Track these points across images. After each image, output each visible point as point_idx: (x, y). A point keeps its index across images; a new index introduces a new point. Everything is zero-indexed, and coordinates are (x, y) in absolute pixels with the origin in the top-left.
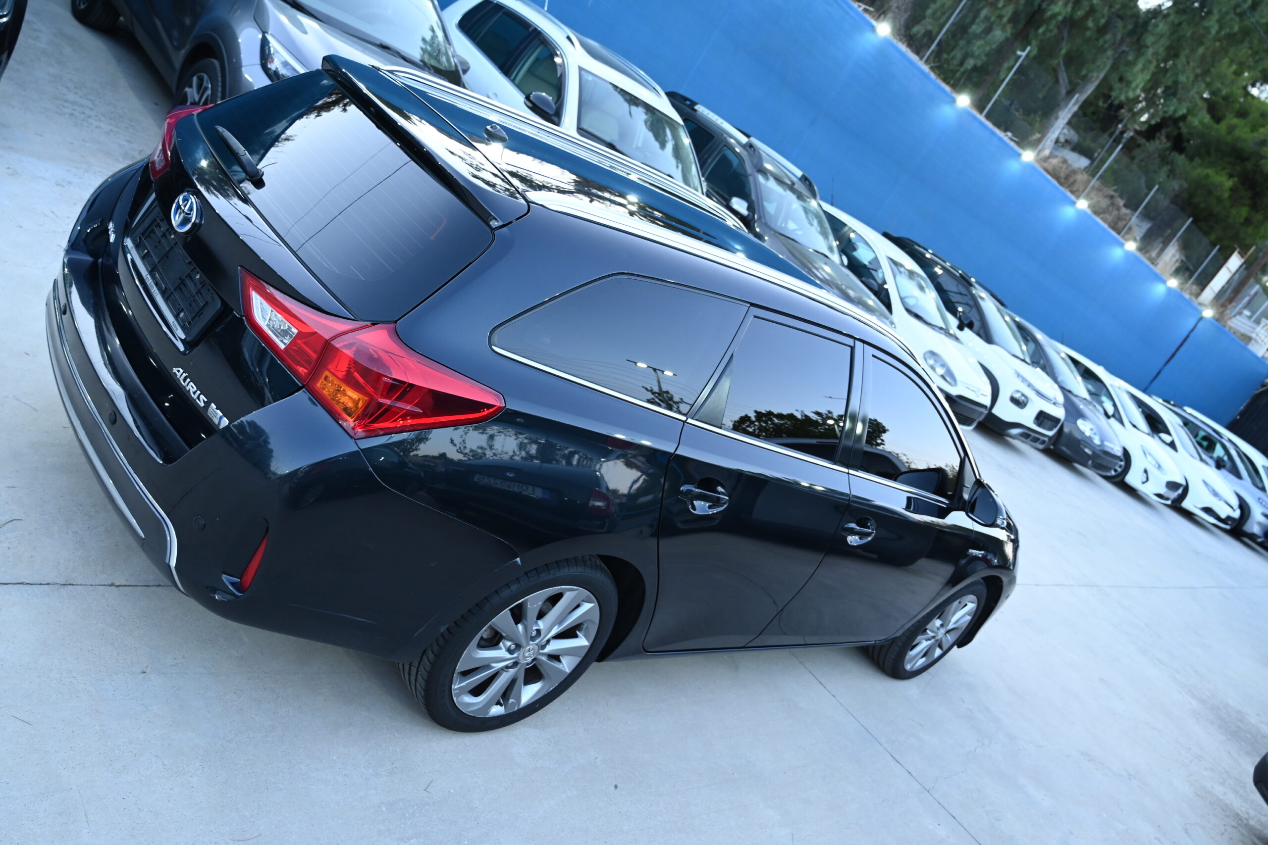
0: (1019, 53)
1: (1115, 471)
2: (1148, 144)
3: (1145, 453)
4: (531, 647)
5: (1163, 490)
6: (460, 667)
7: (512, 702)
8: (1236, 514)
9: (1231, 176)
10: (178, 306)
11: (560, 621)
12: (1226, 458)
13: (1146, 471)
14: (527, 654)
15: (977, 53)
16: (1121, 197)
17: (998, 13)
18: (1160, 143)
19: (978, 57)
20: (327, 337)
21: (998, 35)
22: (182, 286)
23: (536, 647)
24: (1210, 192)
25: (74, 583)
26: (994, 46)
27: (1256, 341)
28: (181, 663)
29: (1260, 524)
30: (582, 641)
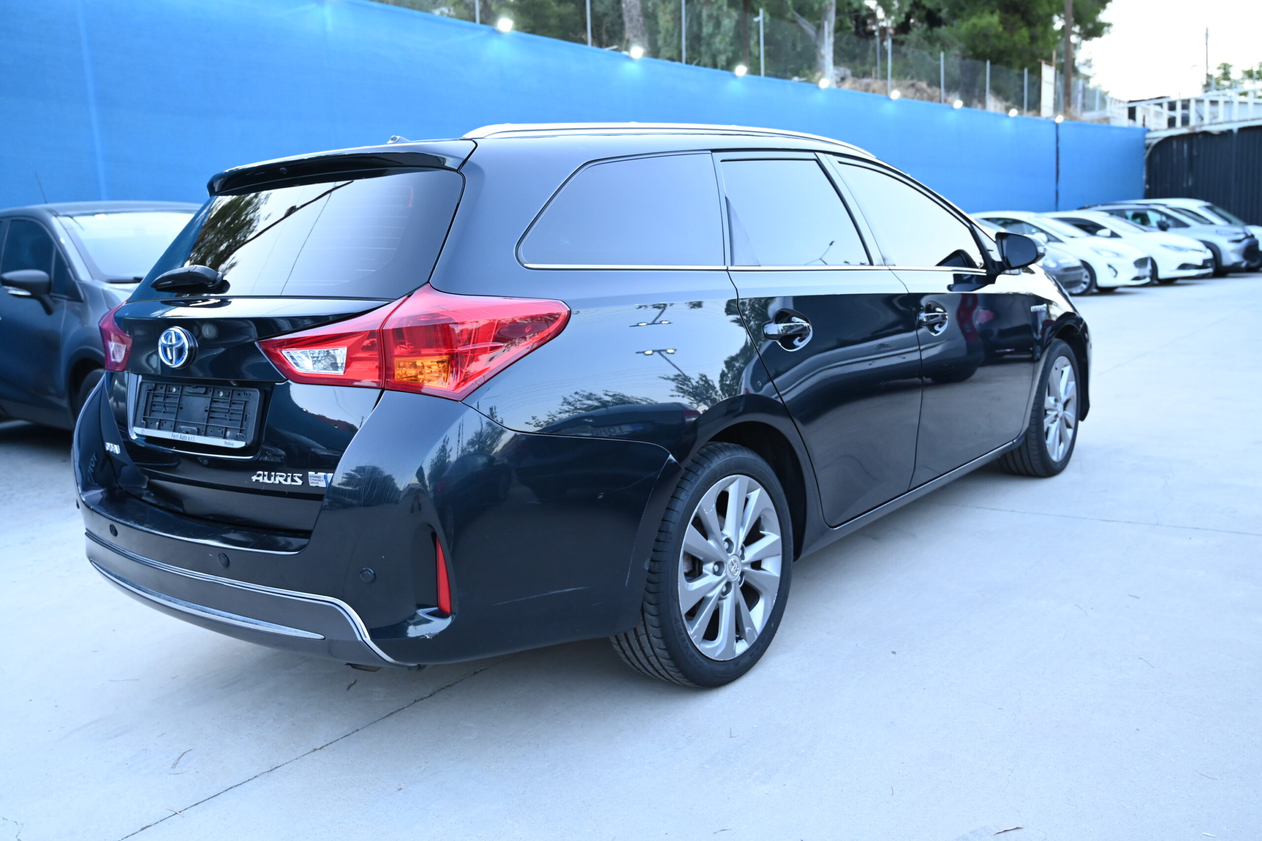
0: (756, 20)
1: (1085, 283)
2: (909, 37)
3: (1098, 252)
4: (732, 560)
5: (1136, 272)
6: (685, 607)
7: (749, 630)
8: (1209, 255)
9: (992, 13)
10: (220, 431)
11: (741, 523)
12: (1164, 219)
13: (1110, 266)
14: (732, 569)
15: (722, 47)
16: (920, 80)
17: (716, 6)
18: (918, 29)
19: (725, 51)
20: (377, 328)
21: (728, 24)
22: (212, 415)
23: (737, 559)
24: (986, 36)
25: (279, 765)
26: (731, 34)
27: (1114, 117)
28: (428, 767)
29: (1233, 251)
30: (772, 537)
